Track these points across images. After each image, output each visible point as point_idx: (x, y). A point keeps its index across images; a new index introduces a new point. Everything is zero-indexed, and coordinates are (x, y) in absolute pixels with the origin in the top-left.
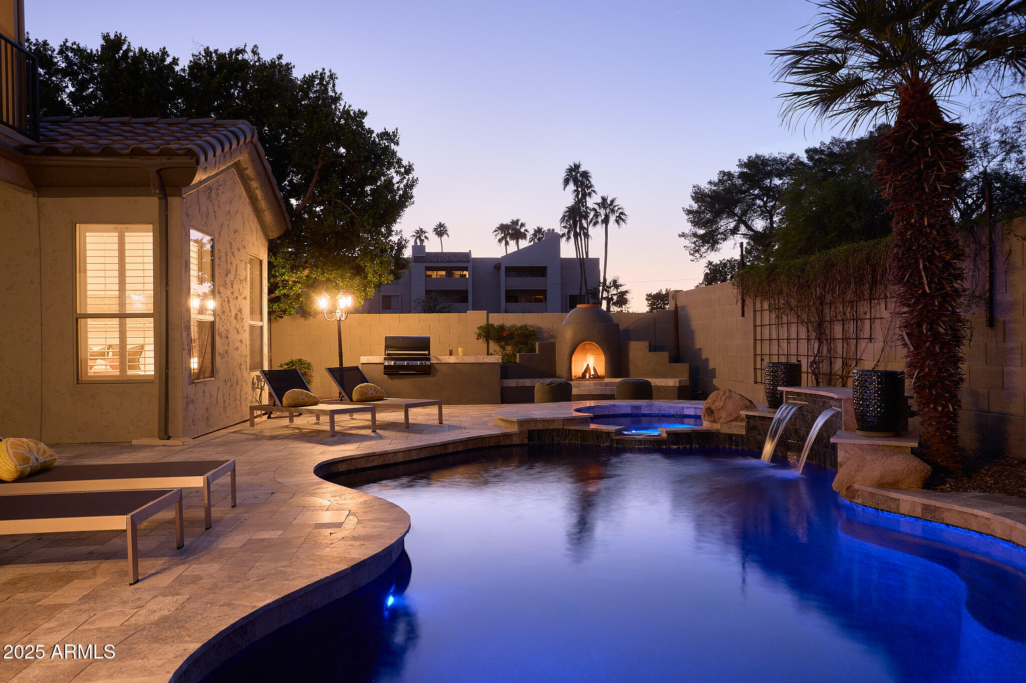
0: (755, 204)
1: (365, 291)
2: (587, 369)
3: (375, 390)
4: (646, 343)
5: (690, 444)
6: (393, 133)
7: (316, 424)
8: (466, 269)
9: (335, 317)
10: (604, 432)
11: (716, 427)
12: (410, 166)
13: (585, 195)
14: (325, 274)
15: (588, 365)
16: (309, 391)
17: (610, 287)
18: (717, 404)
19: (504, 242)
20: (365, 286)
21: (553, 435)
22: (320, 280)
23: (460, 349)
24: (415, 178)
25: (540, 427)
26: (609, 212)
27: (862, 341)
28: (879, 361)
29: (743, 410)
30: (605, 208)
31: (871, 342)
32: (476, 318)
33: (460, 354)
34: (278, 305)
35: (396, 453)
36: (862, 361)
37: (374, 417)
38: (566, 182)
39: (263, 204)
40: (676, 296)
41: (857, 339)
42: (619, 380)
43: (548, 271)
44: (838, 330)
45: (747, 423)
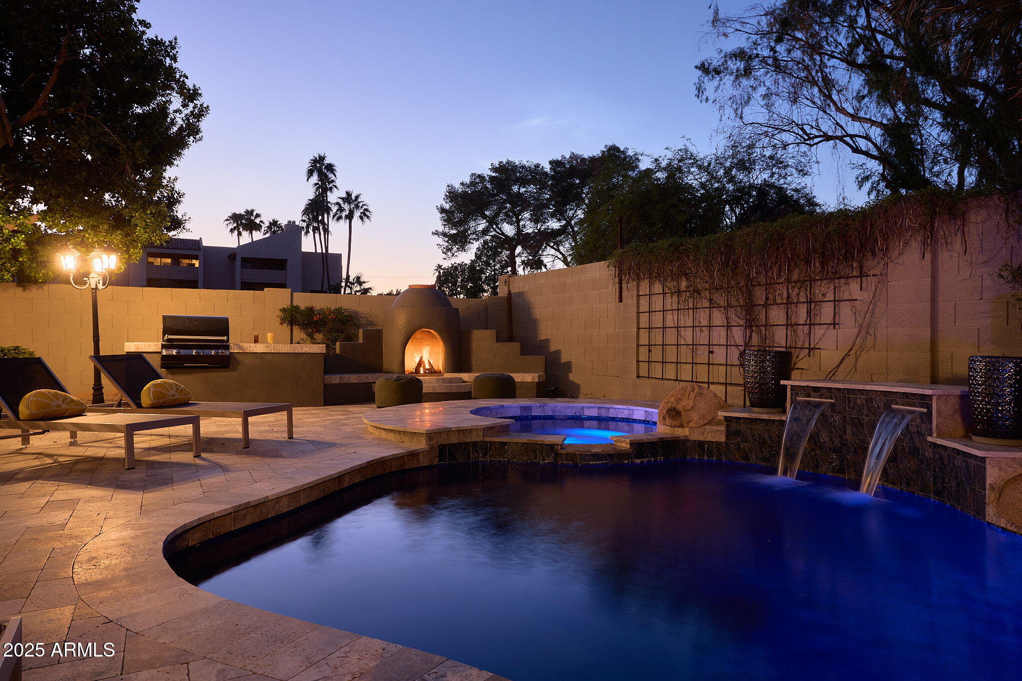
1: (127, 252)
3: (178, 389)
4: (493, 332)
5: (655, 456)
6: (170, 43)
8: (196, 258)
9: (88, 285)
10: (546, 445)
11: (681, 432)
12: (195, 90)
13: (326, 190)
15: (421, 358)
16: (65, 392)
17: (353, 284)
18: (684, 403)
19: (236, 232)
20: (129, 246)
21: (469, 450)
23: (270, 336)
26: (353, 208)
27: (817, 327)
28: (851, 349)
29: (719, 410)
30: (349, 203)
31: (834, 328)
32: (279, 297)
33: (269, 341)
36: (816, 351)
37: (197, 430)
38: (310, 173)
40: (509, 281)
41: (810, 325)
42: (465, 376)
43: (289, 265)
44: (777, 315)
45: (727, 426)
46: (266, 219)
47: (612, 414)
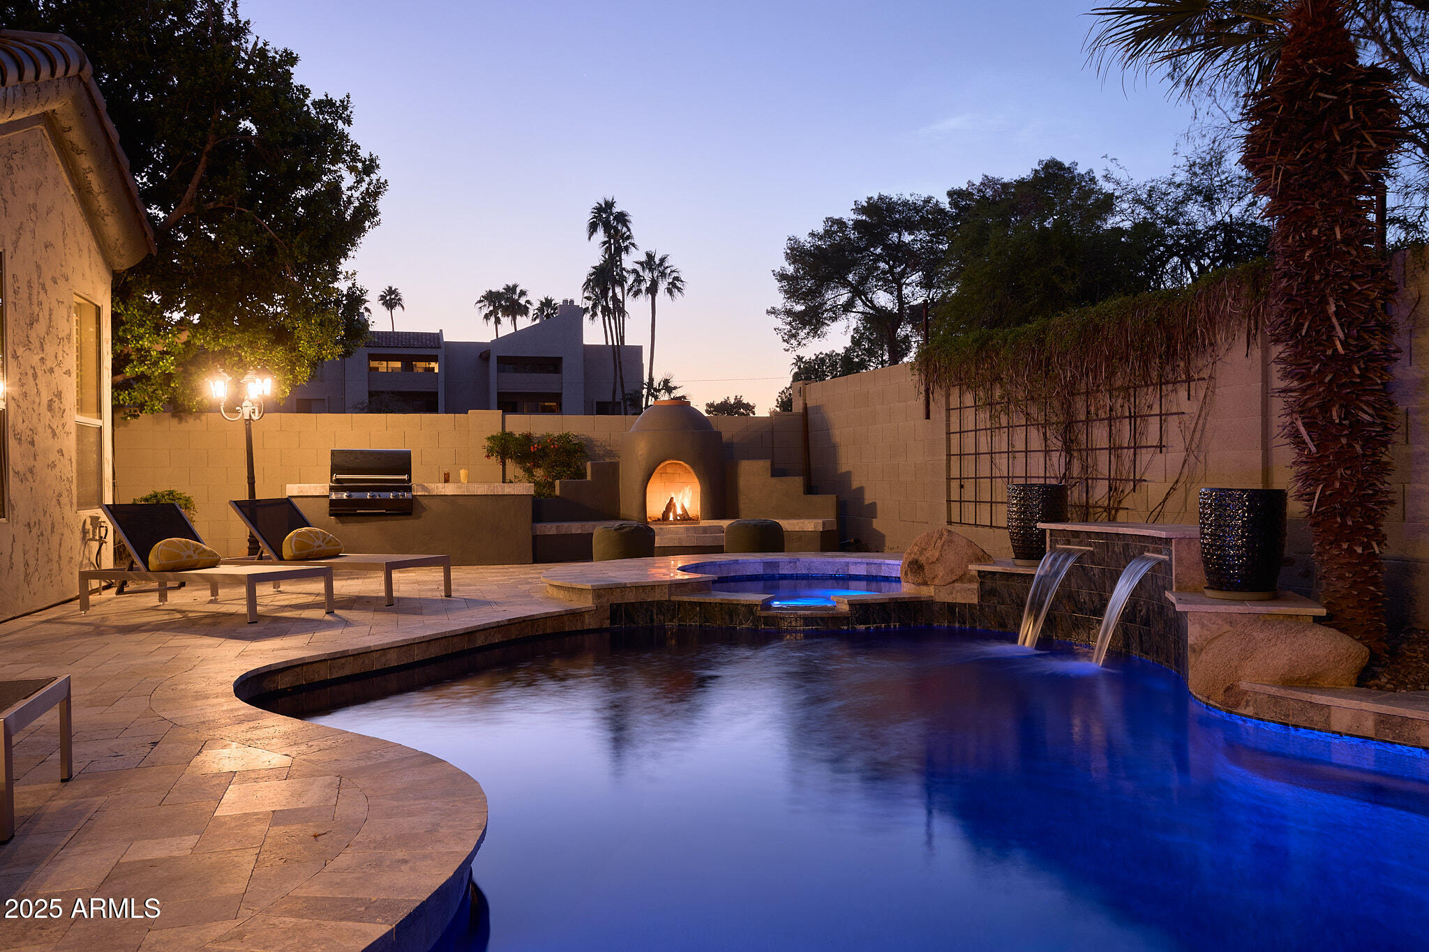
0: (877, 268)
1: (292, 371)
2: (670, 506)
3: (325, 539)
4: (768, 463)
5: (887, 621)
6: (342, 102)
7: (211, 602)
8: (435, 359)
9: (241, 415)
10: (743, 605)
11: (926, 592)
12: (372, 160)
13: (619, 250)
14: (221, 340)
15: (671, 500)
16: (199, 542)
17: (659, 391)
18: (928, 554)
19: (493, 319)
20: (293, 364)
21: (652, 612)
22: (210, 350)
23: (463, 473)
24: (382, 181)
25: (631, 598)
26: (658, 276)
27: (1144, 451)
28: (1177, 482)
29: (972, 563)
30: (651, 270)
31: (1161, 452)
32: (486, 422)
33: (462, 480)
34: (129, 394)
35: (384, 650)
36: (1143, 483)
37: (329, 588)
38: (593, 228)
39: (102, 203)
40: (805, 389)
41: (1135, 448)
42: (725, 523)
43: (564, 365)
44: (1100, 435)
45: (982, 583)
46: (535, 298)
47: (884, 572)
